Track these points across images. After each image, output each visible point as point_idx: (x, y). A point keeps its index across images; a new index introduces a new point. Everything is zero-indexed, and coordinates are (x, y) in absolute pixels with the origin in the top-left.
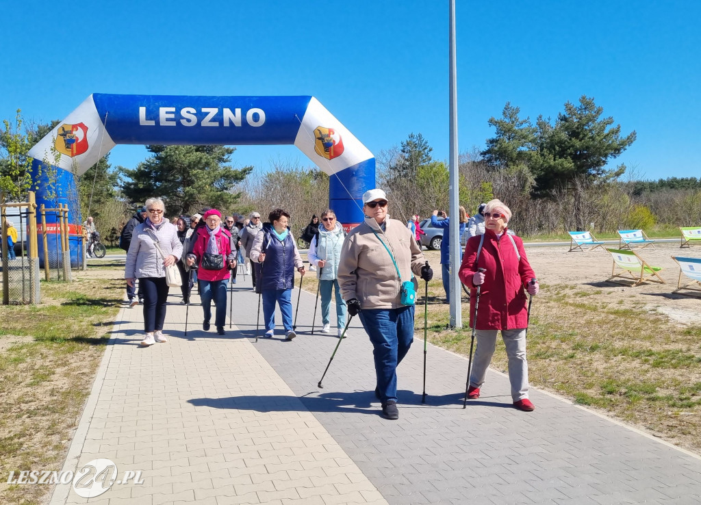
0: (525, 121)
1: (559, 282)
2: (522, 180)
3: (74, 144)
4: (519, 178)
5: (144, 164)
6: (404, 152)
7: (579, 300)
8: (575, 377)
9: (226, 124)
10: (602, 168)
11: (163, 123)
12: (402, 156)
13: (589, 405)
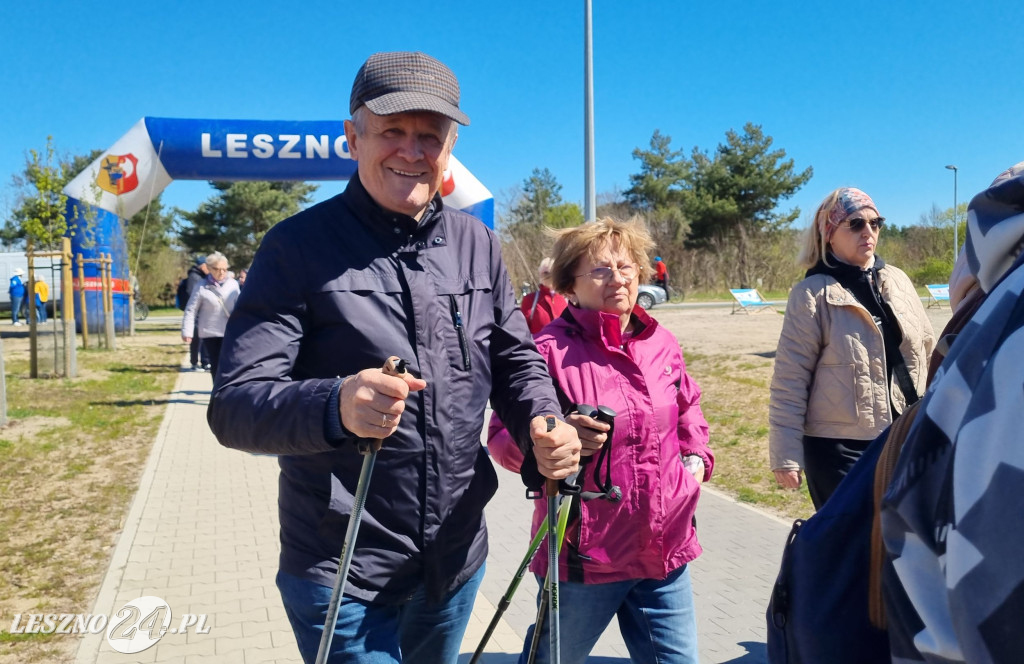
0: (678, 154)
1: (718, 351)
2: (674, 226)
4: (670, 223)
5: (206, 205)
6: (527, 190)
7: (743, 374)
8: (738, 468)
9: (310, 155)
10: (772, 211)
11: (231, 154)
12: (525, 196)
13: (755, 503)
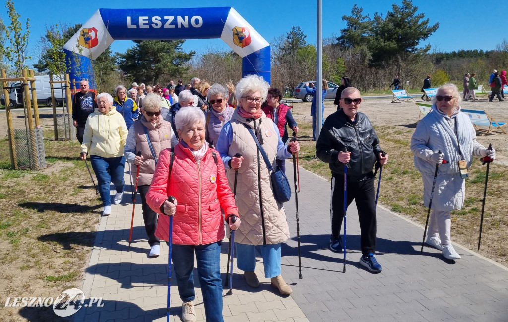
0: (366, 17)
1: (384, 124)
2: (363, 55)
3: (90, 41)
4: (361, 54)
5: (130, 50)
6: (288, 38)
8: (392, 193)
9: (179, 26)
10: (416, 47)
11: (141, 26)
12: (287, 41)
13: (400, 212)
